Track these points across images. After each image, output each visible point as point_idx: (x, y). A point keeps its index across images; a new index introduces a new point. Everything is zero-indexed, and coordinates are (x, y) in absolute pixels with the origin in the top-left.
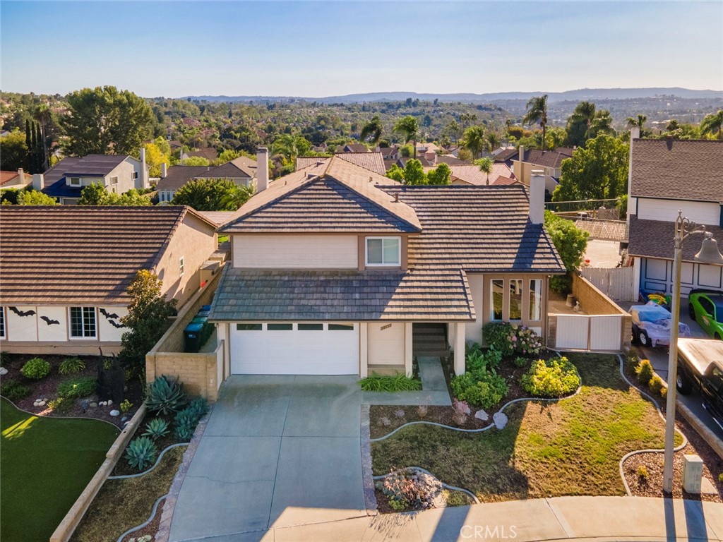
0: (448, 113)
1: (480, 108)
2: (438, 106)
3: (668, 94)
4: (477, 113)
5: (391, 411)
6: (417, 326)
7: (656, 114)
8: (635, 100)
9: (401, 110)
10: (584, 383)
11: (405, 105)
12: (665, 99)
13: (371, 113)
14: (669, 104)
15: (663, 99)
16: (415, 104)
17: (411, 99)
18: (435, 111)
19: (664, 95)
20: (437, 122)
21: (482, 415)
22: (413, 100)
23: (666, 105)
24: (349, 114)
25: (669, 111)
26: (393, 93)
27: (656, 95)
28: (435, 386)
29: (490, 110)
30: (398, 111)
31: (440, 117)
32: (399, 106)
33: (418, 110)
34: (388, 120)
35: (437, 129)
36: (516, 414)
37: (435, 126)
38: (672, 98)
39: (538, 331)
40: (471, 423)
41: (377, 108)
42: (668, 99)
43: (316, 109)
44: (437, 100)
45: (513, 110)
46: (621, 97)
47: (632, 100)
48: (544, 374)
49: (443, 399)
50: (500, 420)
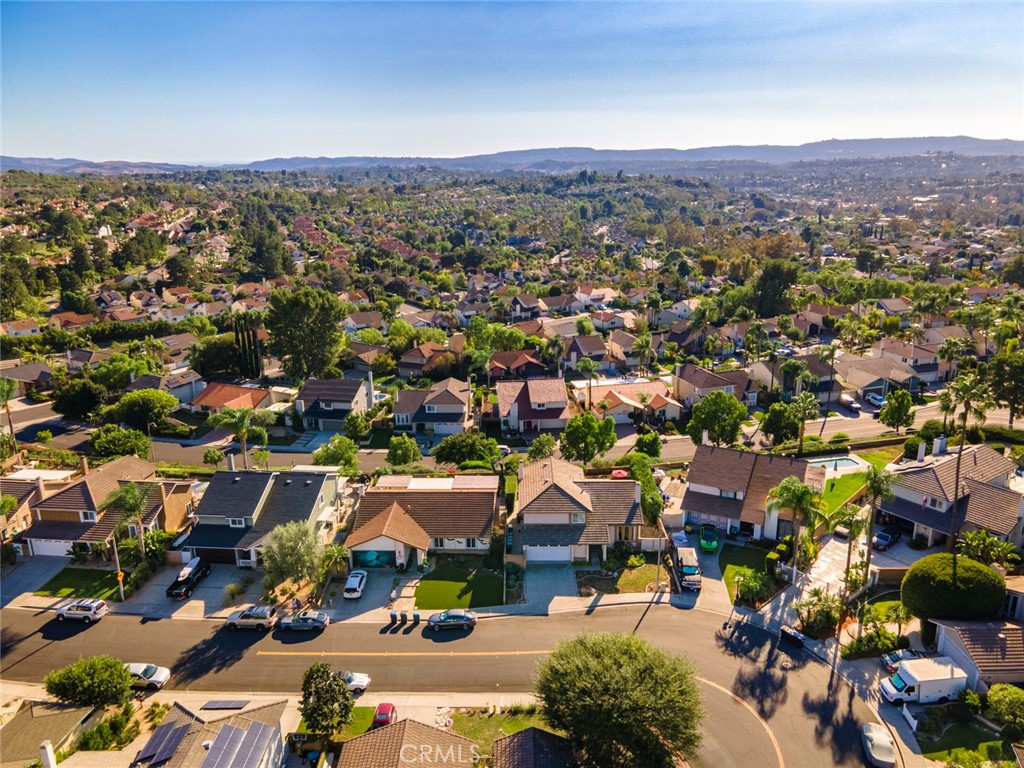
0: (636, 195)
1: (679, 183)
2: (623, 181)
3: (945, 150)
4: (674, 190)
5: (582, 572)
6: (590, 546)
7: (921, 186)
8: (898, 159)
9: (574, 189)
10: (646, 563)
11: (578, 181)
12: (941, 157)
13: (533, 195)
14: (944, 166)
15: (937, 158)
16: (592, 180)
17: (586, 171)
18: (618, 190)
19: (939, 152)
20: (620, 208)
21: (610, 573)
22: (589, 174)
23: (940, 166)
24: (504, 198)
25: (940, 180)
26: (561, 149)
27: (928, 152)
28: (596, 564)
29: (694, 186)
30: (569, 192)
31: (625, 200)
32: (570, 183)
33: (596, 188)
34: (556, 206)
35: (620, 221)
36: (620, 573)
37: (617, 215)
38: (950, 157)
39: (634, 544)
40: (607, 575)
41: (541, 186)
42: (944, 158)
43: (460, 191)
44: (621, 172)
45: (727, 178)
46: (879, 156)
47: (894, 160)
48: (633, 560)
49: (598, 568)
50: (616, 574)
